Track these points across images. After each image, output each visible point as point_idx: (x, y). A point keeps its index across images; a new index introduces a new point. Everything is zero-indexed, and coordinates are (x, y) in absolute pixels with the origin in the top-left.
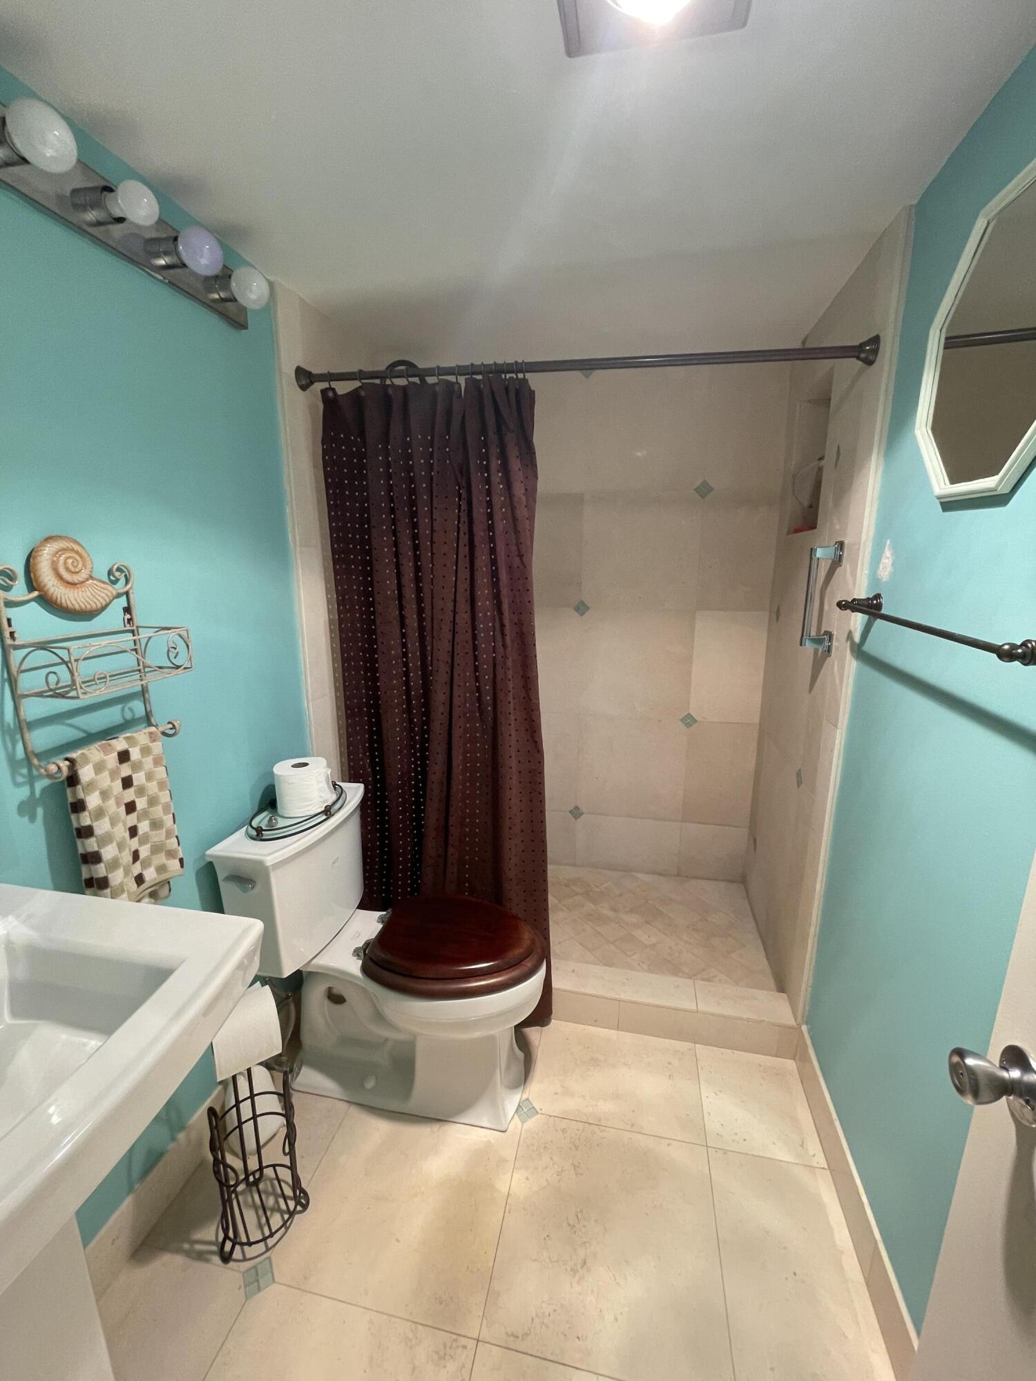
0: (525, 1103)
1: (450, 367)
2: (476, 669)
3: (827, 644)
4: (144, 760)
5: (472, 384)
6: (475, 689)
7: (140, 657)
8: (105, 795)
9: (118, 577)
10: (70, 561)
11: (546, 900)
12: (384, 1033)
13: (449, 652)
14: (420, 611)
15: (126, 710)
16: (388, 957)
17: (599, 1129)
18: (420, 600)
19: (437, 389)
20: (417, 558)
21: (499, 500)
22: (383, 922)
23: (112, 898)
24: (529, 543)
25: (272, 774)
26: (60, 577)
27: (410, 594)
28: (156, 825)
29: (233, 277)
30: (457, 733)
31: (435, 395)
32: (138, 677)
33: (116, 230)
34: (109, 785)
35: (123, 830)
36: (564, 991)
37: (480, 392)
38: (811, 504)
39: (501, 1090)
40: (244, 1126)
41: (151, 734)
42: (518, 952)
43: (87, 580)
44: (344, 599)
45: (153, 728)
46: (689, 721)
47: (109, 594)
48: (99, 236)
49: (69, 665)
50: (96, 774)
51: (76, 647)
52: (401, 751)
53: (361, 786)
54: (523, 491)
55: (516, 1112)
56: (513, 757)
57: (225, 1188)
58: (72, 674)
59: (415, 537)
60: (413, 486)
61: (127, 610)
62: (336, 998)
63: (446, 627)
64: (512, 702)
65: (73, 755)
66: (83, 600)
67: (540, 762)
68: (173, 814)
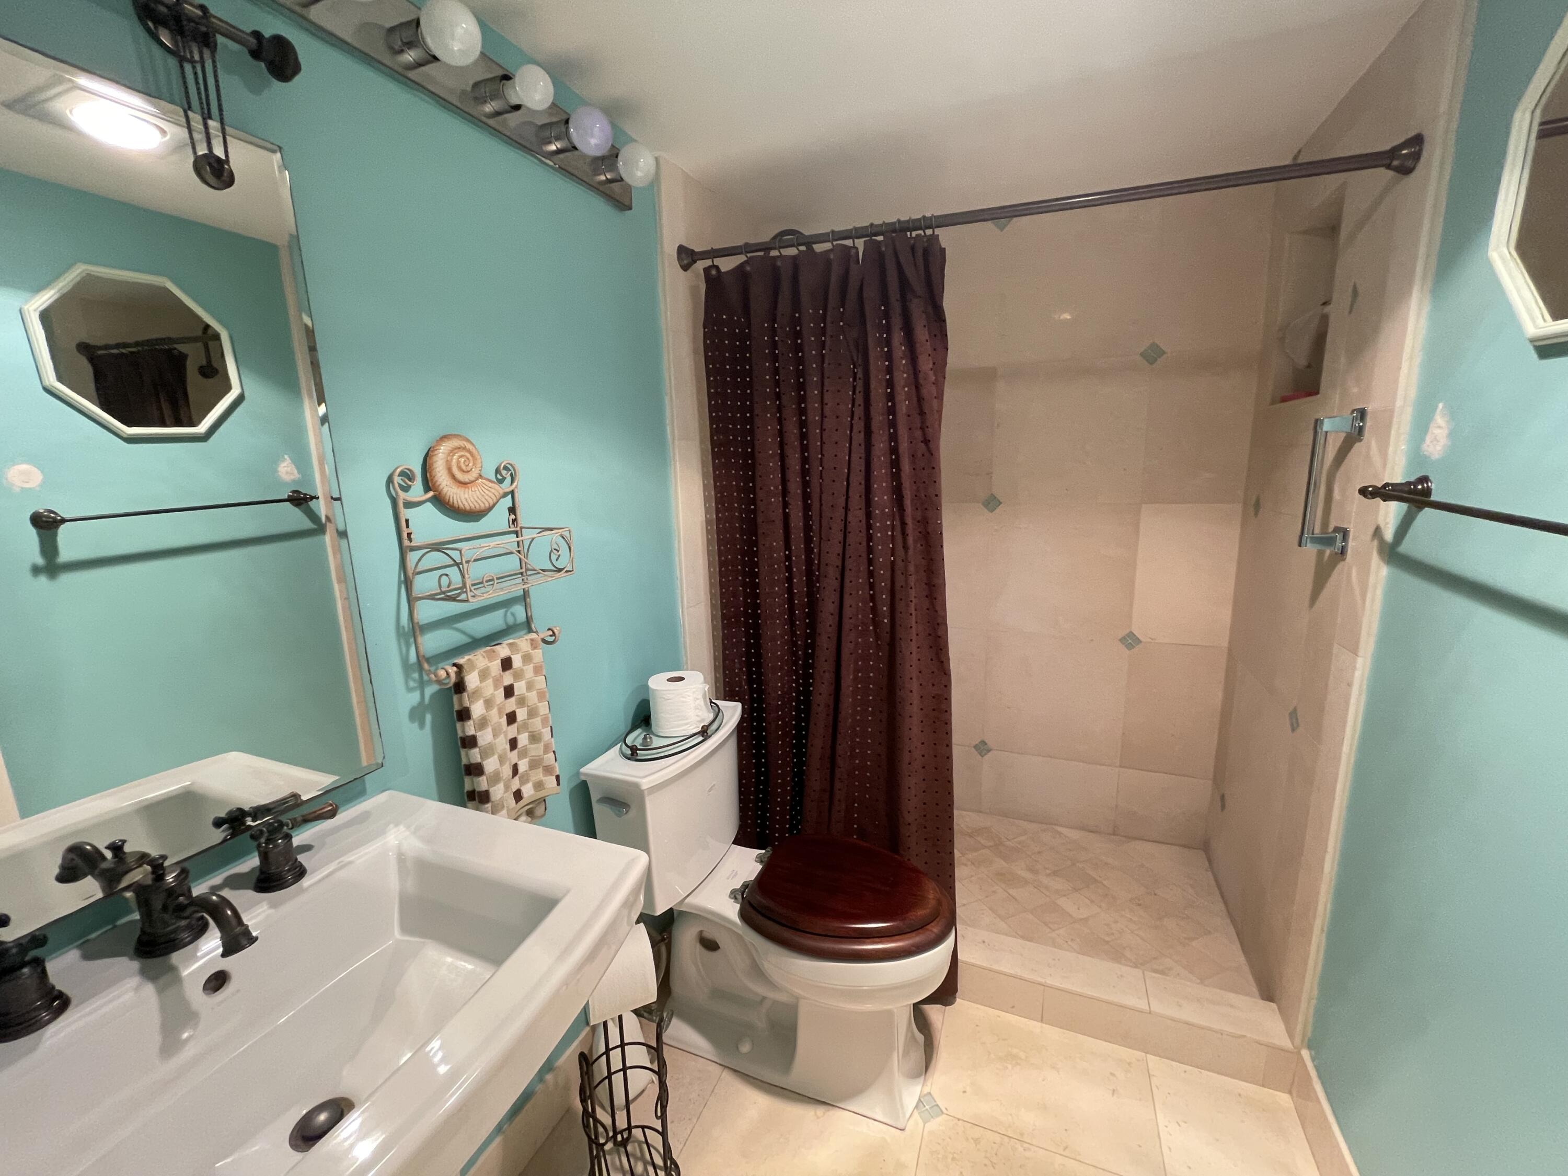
0: (926, 1098)
1: (847, 230)
2: (871, 574)
3: (1339, 544)
4: (525, 668)
5: (872, 247)
6: (868, 597)
7: (522, 557)
8: (489, 703)
9: (505, 476)
10: (462, 460)
11: (952, 853)
12: (760, 990)
13: (839, 555)
14: (807, 508)
15: (509, 614)
16: (771, 904)
17: (1022, 1146)
18: (806, 496)
19: (832, 256)
20: (804, 448)
21: (902, 376)
22: (761, 862)
23: (493, 813)
24: (936, 426)
25: (646, 688)
26: (453, 477)
27: (795, 487)
28: (535, 738)
29: (620, 157)
30: (847, 648)
31: (829, 263)
32: (520, 580)
33: (513, 119)
34: (492, 694)
35: (504, 741)
36: (974, 965)
37: (881, 255)
38: (1309, 364)
39: (899, 1079)
40: (613, 1077)
41: (532, 640)
42: (921, 913)
43: (477, 479)
44: (722, 496)
45: (535, 634)
46: (1130, 641)
47: (497, 494)
48: (497, 127)
49: (461, 566)
50: (481, 681)
51: (468, 548)
52: (781, 668)
53: (739, 705)
54: (931, 366)
55: (917, 1107)
56: (914, 679)
57: (594, 1146)
58: (463, 576)
59: (802, 424)
60: (801, 367)
61: (512, 510)
62: (710, 945)
63: (837, 526)
64: (913, 614)
65: (461, 661)
66: (472, 500)
67: (947, 686)
68: (551, 727)
